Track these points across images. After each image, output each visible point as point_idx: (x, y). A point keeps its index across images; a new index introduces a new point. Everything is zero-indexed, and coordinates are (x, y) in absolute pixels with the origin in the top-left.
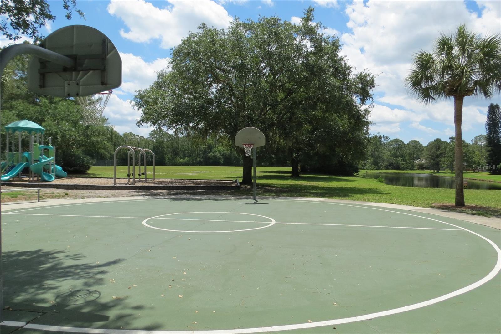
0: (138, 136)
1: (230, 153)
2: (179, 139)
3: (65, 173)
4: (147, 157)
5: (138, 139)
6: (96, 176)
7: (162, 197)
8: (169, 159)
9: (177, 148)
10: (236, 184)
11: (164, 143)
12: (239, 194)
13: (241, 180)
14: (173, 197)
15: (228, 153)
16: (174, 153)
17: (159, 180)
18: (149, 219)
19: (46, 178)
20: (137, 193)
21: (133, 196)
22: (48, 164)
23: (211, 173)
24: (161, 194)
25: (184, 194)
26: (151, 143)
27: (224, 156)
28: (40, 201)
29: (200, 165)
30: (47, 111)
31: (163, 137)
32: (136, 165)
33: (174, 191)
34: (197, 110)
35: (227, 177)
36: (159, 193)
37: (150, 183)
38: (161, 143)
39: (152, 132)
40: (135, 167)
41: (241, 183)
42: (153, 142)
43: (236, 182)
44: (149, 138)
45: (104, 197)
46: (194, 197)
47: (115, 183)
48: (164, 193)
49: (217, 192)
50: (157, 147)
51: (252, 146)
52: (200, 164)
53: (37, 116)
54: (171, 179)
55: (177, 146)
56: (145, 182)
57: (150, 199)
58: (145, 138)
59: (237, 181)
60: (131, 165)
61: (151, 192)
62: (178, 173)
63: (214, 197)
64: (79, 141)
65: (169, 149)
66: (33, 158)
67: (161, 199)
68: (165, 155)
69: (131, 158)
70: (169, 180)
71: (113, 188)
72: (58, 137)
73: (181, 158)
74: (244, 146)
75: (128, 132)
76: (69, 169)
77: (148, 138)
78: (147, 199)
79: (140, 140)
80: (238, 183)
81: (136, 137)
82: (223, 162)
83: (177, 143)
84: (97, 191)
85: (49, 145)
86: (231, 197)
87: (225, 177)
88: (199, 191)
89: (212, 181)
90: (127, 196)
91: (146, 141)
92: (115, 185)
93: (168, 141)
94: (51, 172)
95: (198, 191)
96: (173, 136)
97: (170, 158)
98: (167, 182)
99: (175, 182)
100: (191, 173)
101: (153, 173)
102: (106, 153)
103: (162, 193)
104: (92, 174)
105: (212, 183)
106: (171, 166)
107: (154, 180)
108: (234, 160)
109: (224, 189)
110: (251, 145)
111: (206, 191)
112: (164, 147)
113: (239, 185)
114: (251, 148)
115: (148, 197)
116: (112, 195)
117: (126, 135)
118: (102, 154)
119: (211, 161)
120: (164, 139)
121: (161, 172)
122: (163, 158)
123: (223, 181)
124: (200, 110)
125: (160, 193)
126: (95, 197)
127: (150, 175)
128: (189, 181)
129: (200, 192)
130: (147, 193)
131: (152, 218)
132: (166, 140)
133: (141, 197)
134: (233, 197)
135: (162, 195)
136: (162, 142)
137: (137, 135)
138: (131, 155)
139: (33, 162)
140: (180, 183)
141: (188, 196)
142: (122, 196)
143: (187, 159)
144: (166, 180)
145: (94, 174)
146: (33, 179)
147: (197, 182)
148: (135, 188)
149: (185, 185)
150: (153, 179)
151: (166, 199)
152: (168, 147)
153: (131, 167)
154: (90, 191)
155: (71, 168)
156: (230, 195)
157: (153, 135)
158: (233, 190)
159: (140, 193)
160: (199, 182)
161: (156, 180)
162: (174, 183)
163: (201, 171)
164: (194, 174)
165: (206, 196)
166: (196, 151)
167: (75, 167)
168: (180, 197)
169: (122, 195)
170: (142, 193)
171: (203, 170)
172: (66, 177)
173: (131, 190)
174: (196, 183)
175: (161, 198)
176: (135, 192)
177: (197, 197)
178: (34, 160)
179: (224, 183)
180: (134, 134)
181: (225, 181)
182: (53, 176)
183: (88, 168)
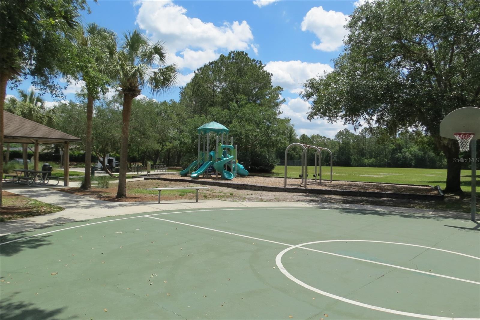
0: (325, 137)
1: (424, 154)
2: (365, 140)
3: (247, 172)
4: (333, 158)
5: (325, 140)
6: (279, 175)
7: (333, 206)
8: (355, 160)
9: (363, 149)
10: (436, 192)
11: (350, 144)
12: (443, 207)
13: (443, 187)
14: (347, 206)
15: (420, 154)
16: (361, 154)
17: (337, 182)
18: (293, 247)
19: (226, 176)
20: (304, 198)
21: (298, 201)
22: (230, 163)
23: (401, 175)
24: (333, 201)
25: (362, 202)
26: (337, 144)
27: (416, 156)
28: (198, 201)
29: (388, 167)
30: (236, 114)
31: (349, 138)
32: (322, 166)
33: (350, 198)
34: (381, 93)
35: (421, 181)
36: (331, 199)
37: (325, 185)
38: (347, 144)
39: (338, 133)
40: (321, 167)
41: (444, 191)
42: (339, 143)
43: (436, 188)
44: (336, 139)
45: (265, 201)
46: (374, 209)
47: (285, 185)
48: (337, 199)
49: (409, 202)
50: (343, 148)
51: (472, 137)
52: (389, 165)
53: (227, 118)
54: (352, 181)
55: (364, 147)
56: (320, 184)
57: (314, 207)
58: (331, 139)
59: (439, 188)
60: (318, 165)
61: (321, 198)
62: (363, 174)
63: (404, 209)
64: (262, 140)
65: (355, 150)
66: (218, 157)
67: (329, 208)
68: (352, 156)
69: (318, 159)
70: (347, 183)
71: (280, 190)
72: (243, 137)
73: (367, 159)
74: (457, 137)
75: (316, 134)
76: (256, 167)
77: (334, 139)
78: (311, 208)
79: (327, 141)
80: (439, 190)
81: (323, 139)
82: (414, 163)
83: (363, 144)
84: (264, 193)
85: (230, 145)
86: (430, 213)
87: (418, 180)
88: (383, 200)
89: (402, 186)
90: (292, 200)
91: (332, 142)
92: (285, 186)
93: (354, 142)
94: (232, 170)
95: (381, 199)
96: (360, 137)
97: (356, 158)
98: (345, 185)
99: (355, 186)
100: (376, 175)
101: (330, 173)
102: (295, 154)
103: (335, 199)
104: (276, 173)
105: (401, 189)
106: (357, 167)
107: (331, 182)
108: (429, 162)
109: (419, 199)
110: (470, 134)
111: (394, 200)
112: (350, 148)
113: (442, 194)
114: (470, 140)
115: (314, 204)
116: (276, 199)
117: (313, 137)
118: (291, 155)
119: (400, 162)
120: (350, 140)
121: (344, 173)
122: (349, 159)
123: (417, 187)
124: (384, 93)
125: (333, 199)
126: (257, 200)
127: (327, 176)
128: (372, 185)
129: (385, 200)
130: (316, 198)
131: (298, 246)
132: (352, 141)
133: (306, 203)
134: (433, 213)
135: (333, 203)
136: (349, 143)
137: (323, 137)
138: (318, 156)
139: (217, 160)
140: (360, 187)
141: (367, 207)
142: (285, 200)
143: (373, 159)
144: (344, 183)
145: (278, 174)
146: (217, 176)
147: (382, 186)
148: (305, 191)
149: (365, 191)
150: (330, 180)
151: (336, 209)
152: (354, 148)
153: (318, 167)
154: (257, 192)
155: (257, 167)
156: (429, 208)
157: (339, 137)
158: (433, 200)
159: (308, 198)
160: (384, 187)
161: (334, 182)
162: (353, 187)
163: (389, 172)
164: (380, 176)
165: (393, 209)
166: (384, 152)
167: (261, 166)
168: (356, 207)
169: (287, 199)
170: (311, 198)
171: (391, 172)
172: (248, 175)
173: (300, 194)
174: (381, 188)
175: (330, 206)
176: (303, 196)
177: (379, 209)
178: (218, 159)
179: (419, 190)
180: (321, 136)
181: (419, 187)
182: (232, 174)
183: (273, 168)
